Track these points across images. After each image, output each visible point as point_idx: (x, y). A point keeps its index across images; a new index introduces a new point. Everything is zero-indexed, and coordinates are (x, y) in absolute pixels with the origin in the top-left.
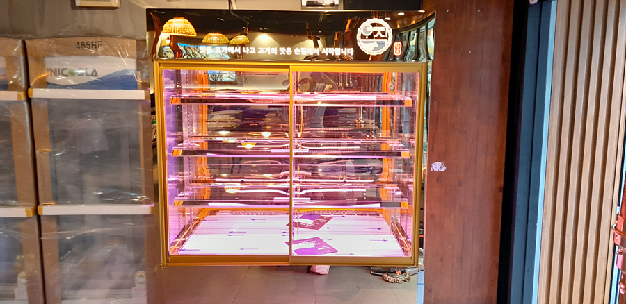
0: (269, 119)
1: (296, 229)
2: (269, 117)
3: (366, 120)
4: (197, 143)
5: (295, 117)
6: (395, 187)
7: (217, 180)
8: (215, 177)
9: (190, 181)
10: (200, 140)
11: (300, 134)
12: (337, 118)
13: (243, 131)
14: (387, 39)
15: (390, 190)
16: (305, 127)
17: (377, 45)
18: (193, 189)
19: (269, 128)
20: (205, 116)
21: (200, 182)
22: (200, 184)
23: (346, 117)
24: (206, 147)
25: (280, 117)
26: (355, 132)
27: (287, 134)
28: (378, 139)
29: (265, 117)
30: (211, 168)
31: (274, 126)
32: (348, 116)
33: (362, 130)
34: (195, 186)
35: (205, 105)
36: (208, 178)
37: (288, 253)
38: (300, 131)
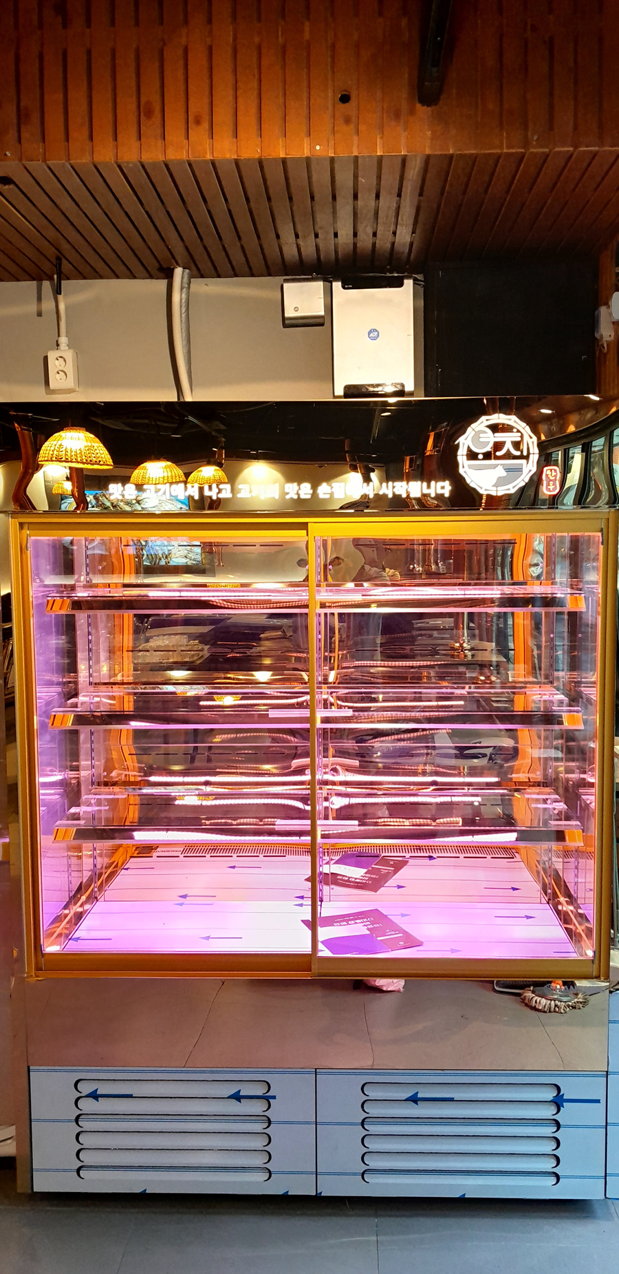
0: (267, 643)
1: (326, 888)
2: (267, 639)
3: (476, 642)
4: (113, 698)
5: (322, 637)
6: (548, 793)
7: (153, 779)
8: (150, 771)
9: (93, 783)
10: (117, 691)
11: (332, 676)
12: (413, 640)
13: (217, 670)
14: (527, 458)
15: (537, 801)
16: (344, 658)
17: (504, 474)
18: (99, 803)
19: (267, 661)
20: (128, 639)
21: (114, 784)
22: (116, 789)
23: (431, 636)
24: (129, 706)
25: (289, 639)
26: (453, 670)
27: (305, 676)
28: (504, 684)
29: (260, 639)
30: (142, 752)
31: (278, 658)
32: (435, 634)
33: (468, 665)
34: (106, 794)
35: (128, 616)
36: (134, 775)
37: (307, 948)
38: (332, 669)
